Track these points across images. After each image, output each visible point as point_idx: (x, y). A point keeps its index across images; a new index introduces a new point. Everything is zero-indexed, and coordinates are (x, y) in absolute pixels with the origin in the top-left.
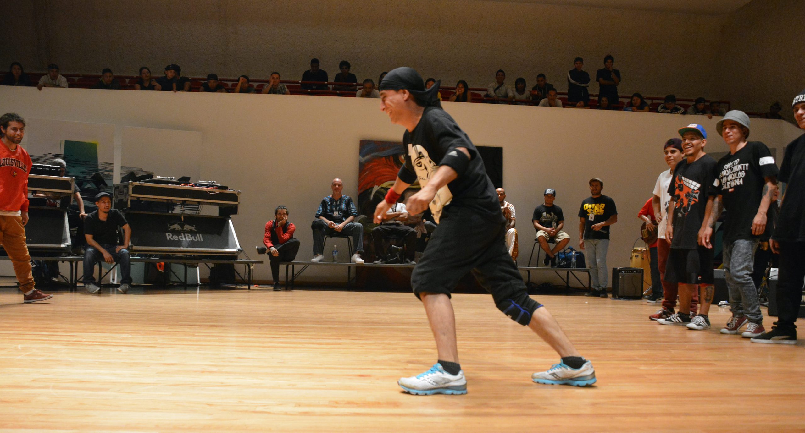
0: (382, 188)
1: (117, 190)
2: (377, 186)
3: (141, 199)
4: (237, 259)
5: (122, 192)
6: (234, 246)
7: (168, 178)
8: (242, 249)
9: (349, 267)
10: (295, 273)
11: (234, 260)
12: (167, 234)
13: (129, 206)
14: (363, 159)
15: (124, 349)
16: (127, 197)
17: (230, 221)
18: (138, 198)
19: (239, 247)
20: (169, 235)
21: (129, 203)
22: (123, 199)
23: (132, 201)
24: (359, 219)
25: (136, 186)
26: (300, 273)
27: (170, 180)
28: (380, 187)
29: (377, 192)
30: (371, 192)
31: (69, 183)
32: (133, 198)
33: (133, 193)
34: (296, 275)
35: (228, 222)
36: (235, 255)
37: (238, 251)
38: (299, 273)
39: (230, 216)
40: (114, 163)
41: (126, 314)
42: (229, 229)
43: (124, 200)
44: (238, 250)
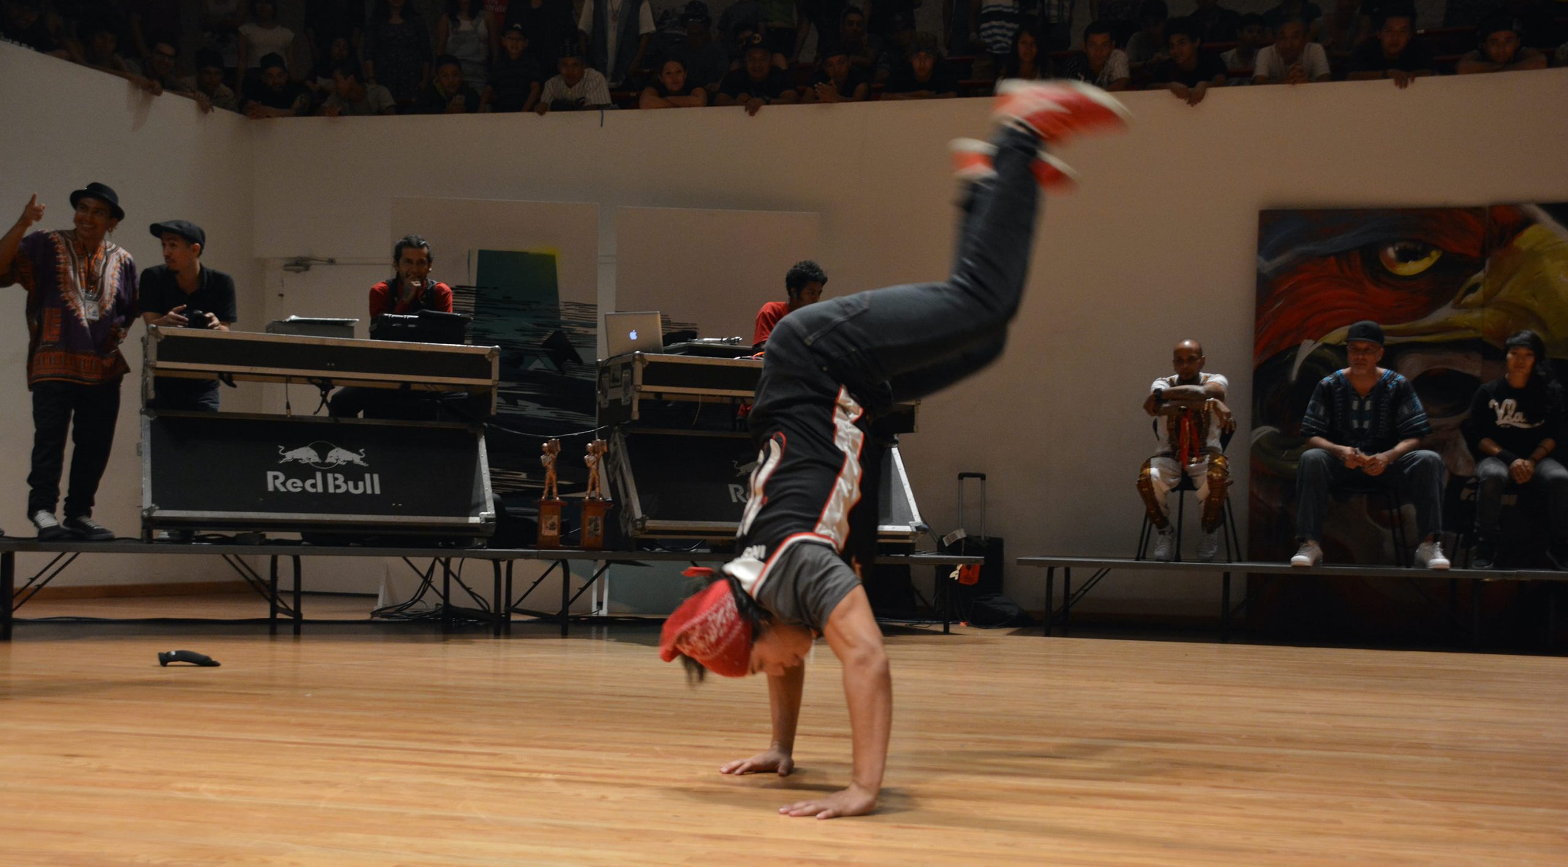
0: (1326, 345)
1: (607, 375)
2: (1311, 342)
3: (664, 397)
4: (914, 554)
5: (617, 381)
6: (907, 518)
7: (724, 339)
8: (925, 526)
9: (1227, 576)
10: (1072, 591)
11: (907, 555)
12: (732, 487)
13: (636, 416)
14: (1269, 266)
15: (614, 794)
16: (630, 395)
17: (895, 451)
18: (659, 395)
19: (918, 519)
20: (736, 490)
21: (635, 408)
22: (620, 399)
23: (641, 402)
24: (1258, 437)
25: (651, 363)
26: (1086, 591)
27: (728, 345)
28: (1319, 344)
29: (1310, 358)
30: (1293, 359)
31: (486, 360)
32: (645, 396)
33: (645, 382)
34: (1074, 595)
35: (890, 453)
36: (910, 541)
37: (915, 530)
38: (1085, 588)
39: (896, 438)
40: (598, 304)
41: (624, 699)
42: (893, 472)
43: (623, 401)
44: (917, 528)
